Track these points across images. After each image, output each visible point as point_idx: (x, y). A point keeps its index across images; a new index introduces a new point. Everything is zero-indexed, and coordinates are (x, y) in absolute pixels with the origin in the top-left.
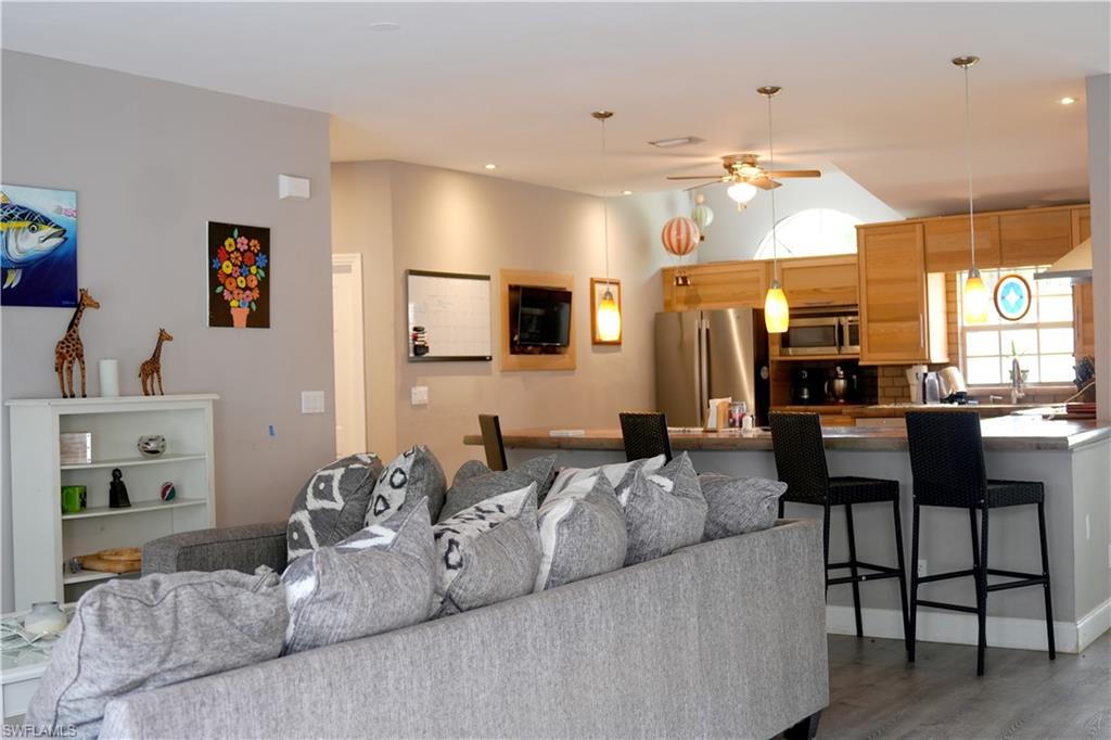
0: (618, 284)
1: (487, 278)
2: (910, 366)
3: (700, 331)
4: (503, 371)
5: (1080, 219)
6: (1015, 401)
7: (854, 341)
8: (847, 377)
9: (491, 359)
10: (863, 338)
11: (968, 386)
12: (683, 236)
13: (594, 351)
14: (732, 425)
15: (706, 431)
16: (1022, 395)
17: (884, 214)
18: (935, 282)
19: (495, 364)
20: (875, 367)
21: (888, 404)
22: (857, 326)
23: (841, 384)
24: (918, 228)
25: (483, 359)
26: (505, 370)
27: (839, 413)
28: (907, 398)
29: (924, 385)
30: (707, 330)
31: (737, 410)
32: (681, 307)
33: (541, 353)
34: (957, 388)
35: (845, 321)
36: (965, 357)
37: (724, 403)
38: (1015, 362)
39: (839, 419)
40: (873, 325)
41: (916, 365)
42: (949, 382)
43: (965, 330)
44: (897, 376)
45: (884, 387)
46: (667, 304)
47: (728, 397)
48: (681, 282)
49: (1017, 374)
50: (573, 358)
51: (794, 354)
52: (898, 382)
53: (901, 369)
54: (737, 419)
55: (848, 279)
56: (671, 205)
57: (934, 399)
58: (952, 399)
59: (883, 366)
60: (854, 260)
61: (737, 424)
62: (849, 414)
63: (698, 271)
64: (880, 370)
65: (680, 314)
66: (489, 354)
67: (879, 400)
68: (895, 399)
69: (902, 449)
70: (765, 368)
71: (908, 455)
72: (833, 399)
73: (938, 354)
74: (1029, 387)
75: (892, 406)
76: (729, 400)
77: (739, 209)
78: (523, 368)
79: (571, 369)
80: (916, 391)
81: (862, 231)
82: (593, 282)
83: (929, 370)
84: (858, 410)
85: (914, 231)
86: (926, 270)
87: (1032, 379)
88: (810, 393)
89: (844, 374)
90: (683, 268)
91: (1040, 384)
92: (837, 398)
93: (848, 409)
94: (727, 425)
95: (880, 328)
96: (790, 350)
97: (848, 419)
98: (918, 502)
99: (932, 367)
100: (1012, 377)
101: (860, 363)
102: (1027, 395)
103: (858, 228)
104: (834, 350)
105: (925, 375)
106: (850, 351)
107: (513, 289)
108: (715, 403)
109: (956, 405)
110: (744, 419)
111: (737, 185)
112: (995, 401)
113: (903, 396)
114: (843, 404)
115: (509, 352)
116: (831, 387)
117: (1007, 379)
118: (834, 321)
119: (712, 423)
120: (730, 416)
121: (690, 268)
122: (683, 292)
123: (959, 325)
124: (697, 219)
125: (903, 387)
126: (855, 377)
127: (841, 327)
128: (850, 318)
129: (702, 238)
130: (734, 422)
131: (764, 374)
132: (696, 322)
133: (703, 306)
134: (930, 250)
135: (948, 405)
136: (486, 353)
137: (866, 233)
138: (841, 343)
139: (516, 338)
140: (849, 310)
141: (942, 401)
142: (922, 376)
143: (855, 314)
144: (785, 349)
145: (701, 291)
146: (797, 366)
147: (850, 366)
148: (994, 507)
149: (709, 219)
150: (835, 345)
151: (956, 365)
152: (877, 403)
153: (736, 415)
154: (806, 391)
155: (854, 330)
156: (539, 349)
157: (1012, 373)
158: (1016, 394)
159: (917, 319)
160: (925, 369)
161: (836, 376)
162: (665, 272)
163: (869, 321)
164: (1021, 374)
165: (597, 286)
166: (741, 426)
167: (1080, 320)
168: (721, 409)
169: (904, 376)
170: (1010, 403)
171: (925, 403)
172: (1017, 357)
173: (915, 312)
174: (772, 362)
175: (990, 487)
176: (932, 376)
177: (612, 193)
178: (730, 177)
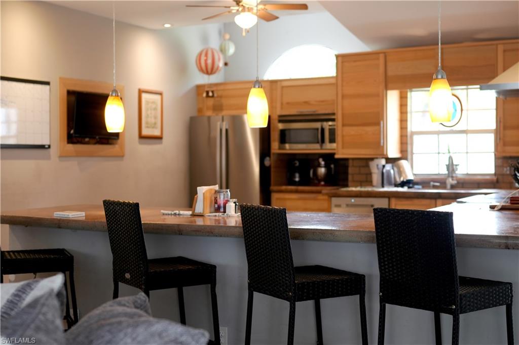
0: (161, 94)
1: (47, 83)
2: (372, 159)
3: (221, 130)
4: (61, 157)
5: (505, 51)
6: (449, 186)
7: (332, 140)
8: (327, 166)
9: (49, 146)
10: (339, 138)
11: (415, 175)
12: (210, 61)
13: (140, 143)
14: (217, 210)
15: (193, 215)
16: (454, 182)
17: (356, 46)
18: (393, 98)
19: (53, 151)
20: (346, 160)
21: (356, 187)
22: (334, 129)
23: (322, 170)
24: (382, 56)
25: (42, 147)
26: (63, 156)
27: (319, 192)
28: (369, 182)
29: (383, 174)
30: (227, 130)
31: (222, 197)
32: (209, 113)
33: (95, 143)
34: (406, 176)
35: (327, 125)
36: (412, 153)
37: (211, 189)
38: (451, 158)
39: (320, 197)
40: (347, 129)
41: (377, 158)
42: (400, 172)
43: (413, 133)
44: (363, 167)
45: (353, 175)
46: (200, 110)
47: (215, 184)
48: (211, 94)
49: (451, 167)
50: (122, 148)
51: (289, 148)
52: (363, 170)
53: (366, 162)
54: (222, 205)
55: (329, 95)
56: (205, 39)
57: (390, 184)
58: (403, 184)
59: (353, 159)
60: (334, 81)
61: (222, 210)
62: (327, 194)
63: (222, 87)
64: (350, 162)
65: (209, 118)
66: (48, 143)
67: (350, 184)
68: (361, 183)
69: (369, 241)
70: (268, 158)
71: (375, 246)
72: (316, 182)
73: (393, 151)
74: (460, 176)
75: (358, 189)
76: (217, 187)
77: (244, 34)
78: (78, 155)
79: (121, 156)
80: (376, 178)
81: (340, 59)
82: (141, 92)
83: (387, 162)
84: (334, 191)
85: (378, 59)
86: (387, 88)
87: (461, 171)
88: (300, 177)
89: (325, 164)
90: (211, 85)
91: (467, 174)
92: (320, 181)
93: (327, 190)
94: (213, 209)
95: (351, 131)
96: (287, 146)
97: (326, 197)
98: (384, 301)
99: (389, 160)
100: (448, 170)
101: (336, 156)
102: (458, 183)
103: (337, 56)
104: (317, 146)
105: (384, 166)
106: (329, 147)
107: (70, 93)
108: (202, 190)
109: (405, 189)
110: (227, 205)
111: (242, 14)
112: (435, 187)
113: (367, 181)
114: (323, 186)
115: (66, 142)
116: (315, 173)
117: (444, 171)
118: (318, 125)
119: (199, 207)
120: (216, 202)
121: (216, 85)
122: (210, 102)
123: (409, 130)
124: (223, 50)
125: (367, 174)
126: (332, 166)
127: (323, 130)
128: (330, 123)
129: (226, 64)
130: (219, 207)
131: (267, 162)
132: (219, 123)
133: (225, 113)
134: (390, 73)
135: (400, 189)
136: (46, 142)
137: (342, 60)
138: (323, 141)
139: (72, 132)
140: (330, 117)
141: (396, 185)
142: (381, 167)
143: (333, 120)
144: (283, 145)
145: (225, 102)
146: (292, 157)
147: (329, 158)
148: (465, 312)
149: (231, 50)
150: (318, 142)
151: (406, 159)
152: (347, 186)
153: (221, 200)
154: (297, 175)
155: (332, 132)
156: (94, 141)
157: (448, 166)
158: (450, 181)
159: (379, 124)
160: (383, 162)
161: (319, 166)
162: (199, 88)
163: (343, 125)
164: (455, 167)
165: (144, 96)
166: (225, 212)
167: (502, 129)
168: (208, 195)
169: (368, 166)
170: (445, 188)
171: (383, 186)
172: (451, 154)
173: (377, 119)
174: (274, 154)
175: (462, 291)
176: (388, 167)
177: (156, 26)
178: (237, 8)
